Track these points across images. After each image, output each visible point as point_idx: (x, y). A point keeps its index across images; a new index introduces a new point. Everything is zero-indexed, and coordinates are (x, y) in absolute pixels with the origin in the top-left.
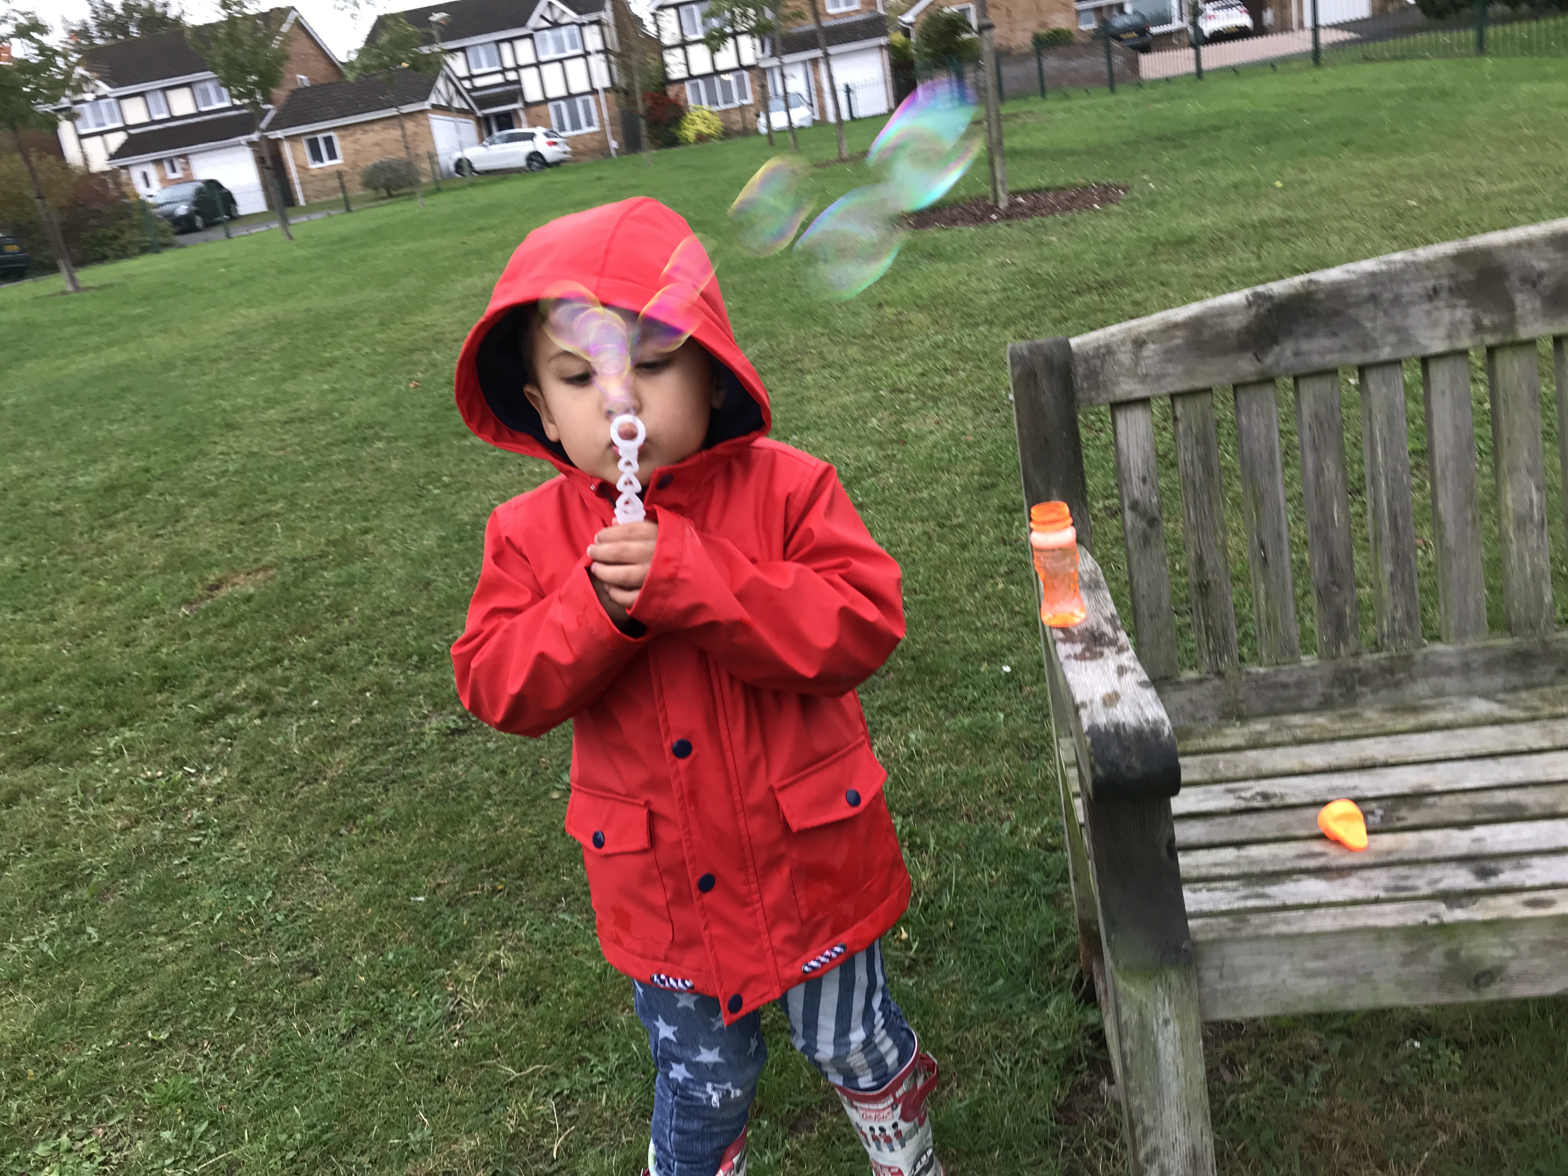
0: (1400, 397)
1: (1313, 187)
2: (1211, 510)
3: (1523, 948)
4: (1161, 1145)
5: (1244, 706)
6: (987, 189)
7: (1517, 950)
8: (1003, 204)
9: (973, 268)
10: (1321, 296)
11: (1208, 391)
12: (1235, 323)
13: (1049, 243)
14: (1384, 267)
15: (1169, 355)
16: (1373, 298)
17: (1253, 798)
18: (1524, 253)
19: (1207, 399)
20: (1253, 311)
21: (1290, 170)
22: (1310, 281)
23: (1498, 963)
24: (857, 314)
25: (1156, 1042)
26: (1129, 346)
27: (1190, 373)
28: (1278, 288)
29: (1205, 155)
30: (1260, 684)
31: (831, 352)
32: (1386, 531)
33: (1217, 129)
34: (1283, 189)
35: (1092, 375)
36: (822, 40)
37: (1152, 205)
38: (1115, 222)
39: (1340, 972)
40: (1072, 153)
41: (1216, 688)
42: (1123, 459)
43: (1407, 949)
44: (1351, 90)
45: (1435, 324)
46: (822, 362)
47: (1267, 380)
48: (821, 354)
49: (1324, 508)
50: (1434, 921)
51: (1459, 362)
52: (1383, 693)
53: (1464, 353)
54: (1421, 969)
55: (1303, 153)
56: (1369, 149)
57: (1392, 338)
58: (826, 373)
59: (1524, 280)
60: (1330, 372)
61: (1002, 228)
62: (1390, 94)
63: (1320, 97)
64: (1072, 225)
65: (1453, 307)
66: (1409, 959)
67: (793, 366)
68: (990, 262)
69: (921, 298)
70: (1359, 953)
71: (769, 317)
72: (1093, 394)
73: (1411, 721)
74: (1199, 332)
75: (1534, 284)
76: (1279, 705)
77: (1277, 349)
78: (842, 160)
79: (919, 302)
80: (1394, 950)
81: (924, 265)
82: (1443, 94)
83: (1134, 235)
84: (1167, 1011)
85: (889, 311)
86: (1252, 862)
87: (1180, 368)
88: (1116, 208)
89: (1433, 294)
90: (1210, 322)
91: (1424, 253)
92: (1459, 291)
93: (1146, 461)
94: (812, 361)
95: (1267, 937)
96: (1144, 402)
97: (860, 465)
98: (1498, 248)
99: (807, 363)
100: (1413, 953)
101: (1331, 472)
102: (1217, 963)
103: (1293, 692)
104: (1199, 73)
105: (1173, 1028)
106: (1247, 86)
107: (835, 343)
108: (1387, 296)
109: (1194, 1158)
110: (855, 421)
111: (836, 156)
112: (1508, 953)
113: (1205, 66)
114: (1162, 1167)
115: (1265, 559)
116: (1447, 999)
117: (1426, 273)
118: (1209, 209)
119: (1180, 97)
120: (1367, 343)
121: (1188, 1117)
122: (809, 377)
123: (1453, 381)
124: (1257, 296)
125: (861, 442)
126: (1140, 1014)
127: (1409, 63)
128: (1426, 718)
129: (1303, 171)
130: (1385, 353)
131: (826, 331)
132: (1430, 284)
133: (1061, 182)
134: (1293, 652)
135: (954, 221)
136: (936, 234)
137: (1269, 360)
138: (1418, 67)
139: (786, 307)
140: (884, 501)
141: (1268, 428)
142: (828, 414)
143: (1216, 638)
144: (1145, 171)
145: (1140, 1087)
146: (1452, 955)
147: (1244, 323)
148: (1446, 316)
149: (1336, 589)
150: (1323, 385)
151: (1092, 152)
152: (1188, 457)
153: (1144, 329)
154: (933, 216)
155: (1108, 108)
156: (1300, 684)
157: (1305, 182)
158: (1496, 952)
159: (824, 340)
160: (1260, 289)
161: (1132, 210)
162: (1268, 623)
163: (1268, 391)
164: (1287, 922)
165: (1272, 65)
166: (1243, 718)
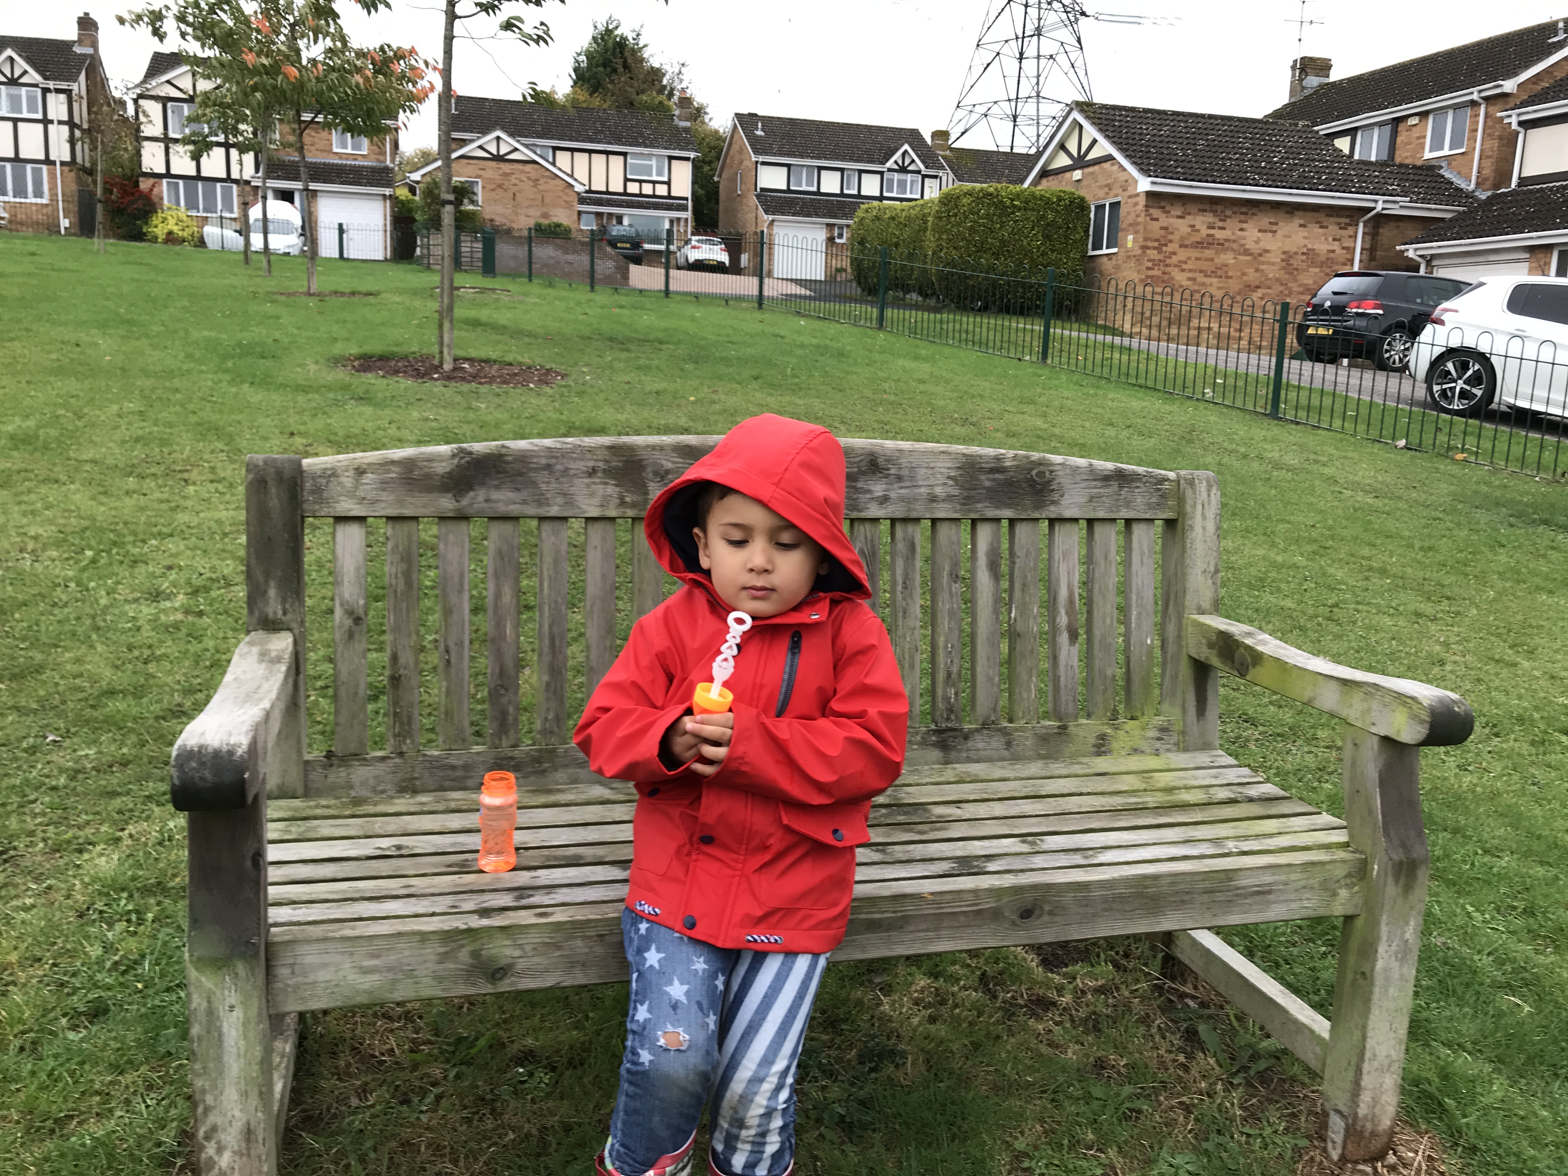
0: (564, 548)
1: (718, 407)
2: (408, 617)
3: (528, 948)
4: (219, 1121)
5: (418, 783)
6: (435, 349)
7: (523, 949)
8: (448, 366)
9: (397, 417)
10: (510, 458)
11: (415, 519)
12: (441, 468)
13: (477, 409)
14: (558, 446)
15: (384, 485)
16: (548, 467)
17: (388, 849)
18: (657, 455)
19: (413, 524)
20: (456, 461)
21: (706, 390)
22: (503, 446)
23: (509, 961)
24: (266, 439)
25: (221, 1027)
26: (351, 473)
27: (400, 502)
28: (479, 447)
29: (642, 362)
30: (434, 765)
31: (224, 469)
32: (546, 650)
33: (661, 342)
34: (694, 403)
35: (318, 491)
36: (303, 176)
37: (581, 394)
38: (543, 401)
39: (390, 969)
40: (531, 335)
41: (397, 766)
42: (339, 564)
43: (442, 950)
44: (776, 336)
45: (592, 495)
46: (212, 477)
47: (462, 517)
48: (213, 470)
49: (499, 624)
50: (464, 927)
51: (608, 526)
52: (532, 778)
53: (612, 519)
54: (452, 966)
55: (720, 378)
56: (772, 386)
57: (560, 500)
58: (212, 487)
59: (656, 473)
60: (514, 519)
61: (437, 387)
62: (802, 346)
63: (752, 336)
64: (503, 397)
65: (606, 484)
66: (443, 958)
67: (179, 476)
68: (415, 414)
69: (336, 434)
70: (407, 953)
71: (171, 425)
72: (317, 507)
73: (542, 799)
74: (412, 471)
75: (663, 478)
76: (448, 784)
77: (472, 494)
78: (310, 295)
79: (332, 437)
80: (433, 950)
81: (351, 406)
82: (841, 354)
83: (557, 416)
84: (233, 998)
85: (299, 441)
86: (358, 891)
87: (392, 497)
88: (547, 389)
89: (592, 472)
90: (420, 464)
91: (589, 441)
92: (610, 473)
93: (358, 569)
94: (200, 474)
95: (334, 939)
96: (361, 519)
97: (214, 576)
98: (639, 446)
99: (194, 475)
100: (446, 953)
101: (507, 597)
102: (290, 961)
103: (460, 773)
104: (667, 292)
105: (238, 1013)
106: (698, 312)
107: (233, 461)
108: (558, 467)
109: (248, 1133)
110: (225, 535)
111: (305, 289)
112: (517, 953)
113: (672, 287)
114: (218, 1142)
115: (448, 661)
116: (471, 991)
117: (589, 456)
118: (628, 407)
119: (642, 309)
120: (541, 501)
121: (245, 1095)
122: (191, 488)
123: (604, 540)
124: (462, 450)
125: (224, 555)
126: (209, 1002)
127: (826, 324)
128: (552, 798)
129: (715, 392)
130: (554, 511)
131: (226, 448)
132: (591, 464)
133: (510, 358)
134: (464, 740)
135: (396, 372)
136: (374, 381)
137: (465, 502)
138: (832, 328)
139: (193, 419)
140: (226, 612)
141: (461, 555)
142: (199, 525)
143: (402, 724)
144: (586, 365)
145: (204, 1068)
146: (475, 954)
147: (448, 470)
148: (600, 489)
149: (503, 691)
150: (507, 528)
151: (549, 339)
152: (394, 570)
153: (366, 461)
154: (378, 364)
155: (578, 303)
156: (466, 767)
157: (714, 402)
158: (508, 952)
159: (223, 456)
160: (464, 445)
161: (562, 395)
162: (447, 714)
163: (463, 526)
164: (353, 929)
165: (726, 300)
166: (415, 792)
